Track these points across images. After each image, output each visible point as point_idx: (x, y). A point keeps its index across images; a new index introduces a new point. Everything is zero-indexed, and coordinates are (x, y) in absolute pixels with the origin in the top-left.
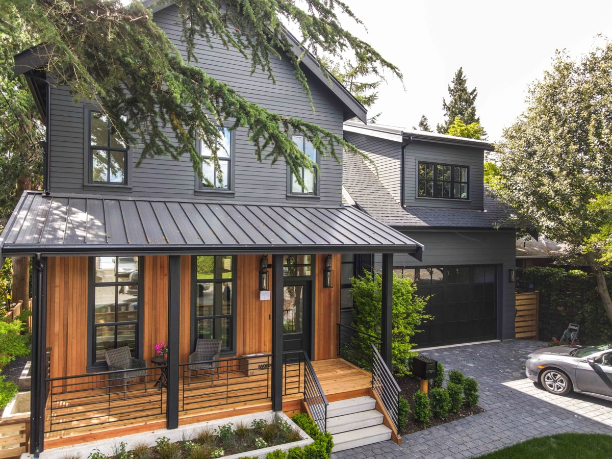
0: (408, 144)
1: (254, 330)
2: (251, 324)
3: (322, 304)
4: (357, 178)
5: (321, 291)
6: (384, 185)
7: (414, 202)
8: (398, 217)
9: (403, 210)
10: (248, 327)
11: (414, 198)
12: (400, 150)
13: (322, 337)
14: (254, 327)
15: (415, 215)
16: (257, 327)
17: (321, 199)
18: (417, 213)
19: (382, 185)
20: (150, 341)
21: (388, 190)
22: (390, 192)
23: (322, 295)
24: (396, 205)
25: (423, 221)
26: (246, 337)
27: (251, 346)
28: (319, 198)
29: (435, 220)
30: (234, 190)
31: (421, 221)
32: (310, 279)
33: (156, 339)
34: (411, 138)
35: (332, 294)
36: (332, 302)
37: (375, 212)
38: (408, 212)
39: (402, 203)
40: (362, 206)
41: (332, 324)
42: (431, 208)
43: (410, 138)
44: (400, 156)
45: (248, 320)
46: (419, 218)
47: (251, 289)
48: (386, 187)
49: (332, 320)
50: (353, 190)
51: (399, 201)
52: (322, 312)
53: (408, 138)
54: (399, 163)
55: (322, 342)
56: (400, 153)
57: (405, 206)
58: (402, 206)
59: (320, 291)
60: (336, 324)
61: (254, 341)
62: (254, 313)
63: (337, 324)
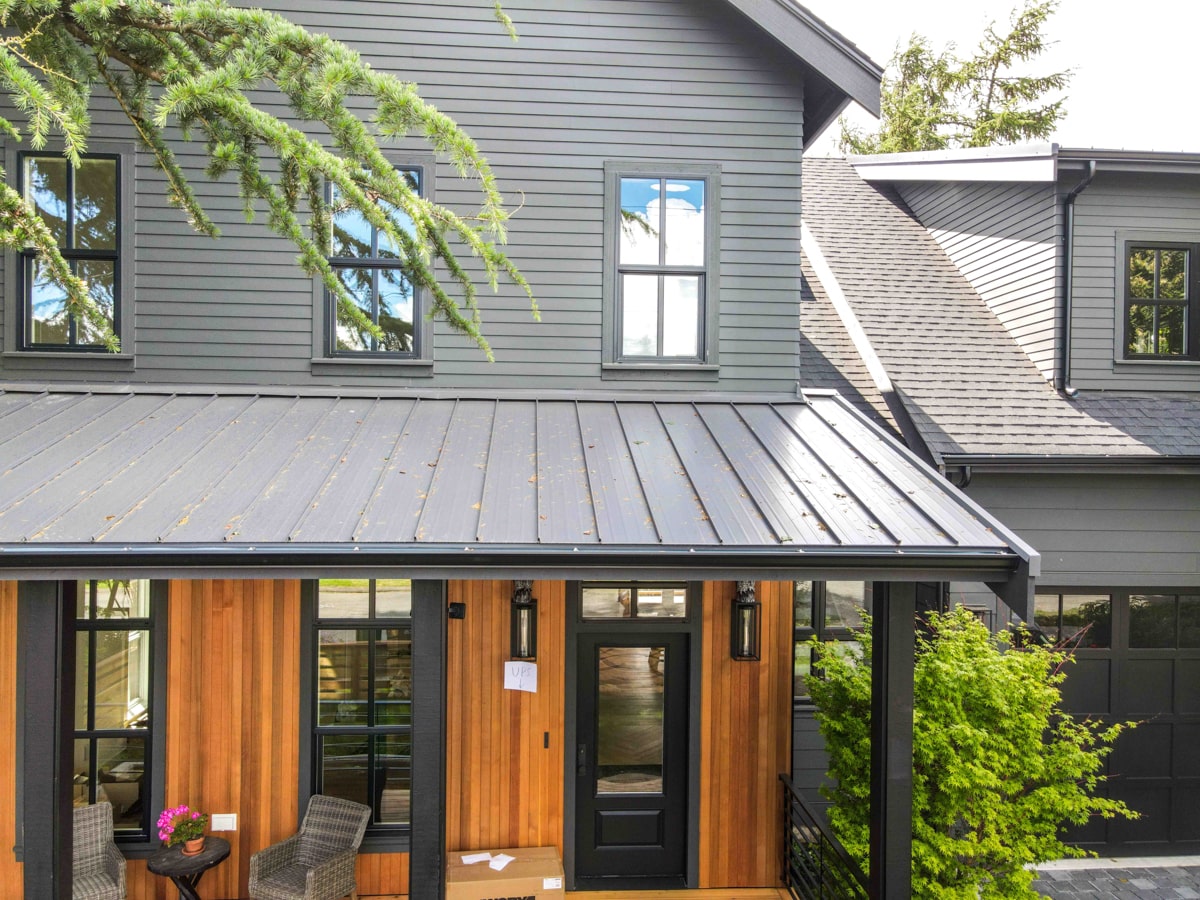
0: (1079, 191)
1: (495, 776)
2: (486, 758)
3: (726, 709)
4: (916, 310)
5: (722, 667)
6: (1007, 326)
7: (1110, 375)
8: (1038, 426)
9: (1065, 404)
10: (475, 767)
11: (1108, 364)
12: (1056, 210)
13: (725, 815)
14: (495, 767)
15: (1108, 419)
16: (506, 770)
17: (724, 373)
18: (1117, 414)
19: (1000, 328)
20: (184, 787)
21: (1019, 341)
22: (1026, 349)
23: (726, 680)
24: (1040, 387)
25: (1137, 437)
26: (469, 797)
27: (485, 824)
28: (716, 371)
29: (1186, 433)
30: (432, 357)
31: (1129, 440)
32: (683, 629)
33: (200, 783)
34: (1093, 165)
35: (764, 677)
36: (763, 705)
37: (954, 411)
38: (1080, 409)
39: (1062, 380)
40: (910, 393)
41: (762, 776)
42: (1175, 396)
43: (1087, 164)
44: (1056, 231)
45: (475, 743)
46: (1120, 428)
47: (487, 654)
48: (1013, 334)
49: (763, 762)
50: (893, 346)
51: (1049, 375)
52: (726, 735)
53: (1079, 167)
54: (1053, 252)
55: (725, 831)
56: (1056, 220)
57: (1070, 390)
58: (1061, 390)
59: (718, 669)
60: (774, 776)
61: (495, 809)
62: (495, 727)
63: (780, 778)
